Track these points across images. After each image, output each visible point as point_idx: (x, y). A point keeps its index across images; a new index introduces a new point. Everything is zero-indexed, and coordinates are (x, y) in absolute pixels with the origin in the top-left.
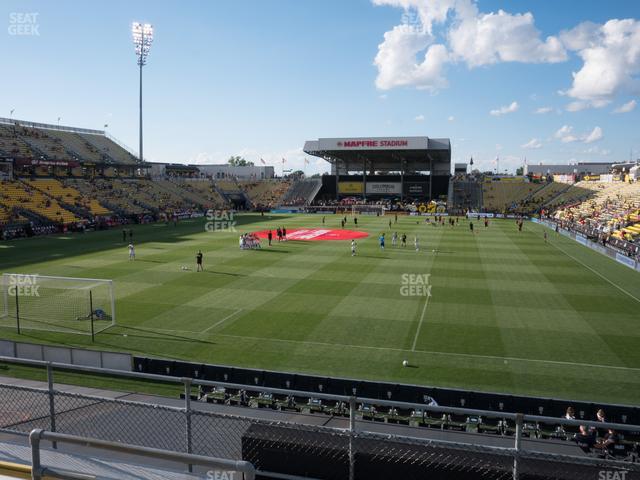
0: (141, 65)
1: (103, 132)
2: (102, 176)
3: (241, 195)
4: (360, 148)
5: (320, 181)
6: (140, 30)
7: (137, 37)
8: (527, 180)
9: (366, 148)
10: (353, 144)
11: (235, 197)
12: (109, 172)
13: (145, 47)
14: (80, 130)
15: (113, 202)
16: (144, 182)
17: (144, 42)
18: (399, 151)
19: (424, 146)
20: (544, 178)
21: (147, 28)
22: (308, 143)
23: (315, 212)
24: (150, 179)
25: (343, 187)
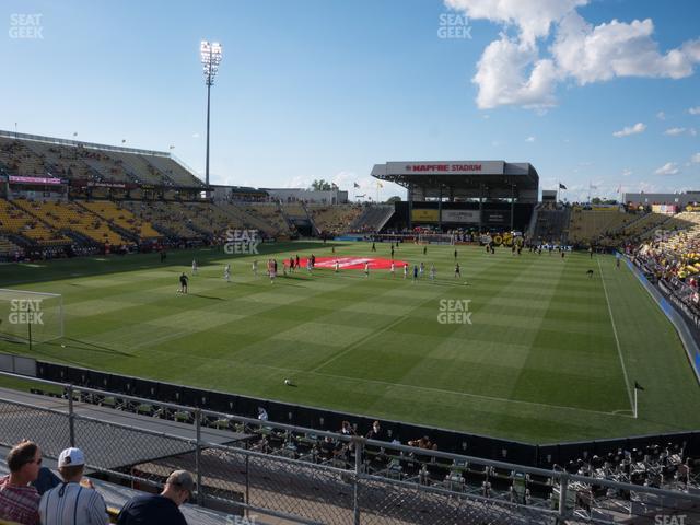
0: (210, 84)
1: (168, 154)
2: (161, 199)
3: (308, 221)
4: (430, 172)
5: (393, 207)
6: (209, 48)
7: (205, 56)
8: (623, 210)
9: (436, 172)
10: (423, 168)
11: (301, 223)
12: (169, 195)
13: (213, 66)
14: (144, 151)
15: (166, 225)
16: (205, 206)
17: (212, 61)
18: (473, 176)
19: (500, 171)
20: (641, 208)
21: (216, 47)
22: (377, 167)
23: (381, 241)
24: (212, 203)
25: (417, 214)
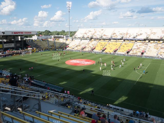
8: (41, 40)
9: (20, 34)
10: (17, 33)
19: (35, 34)
20: (46, 40)
